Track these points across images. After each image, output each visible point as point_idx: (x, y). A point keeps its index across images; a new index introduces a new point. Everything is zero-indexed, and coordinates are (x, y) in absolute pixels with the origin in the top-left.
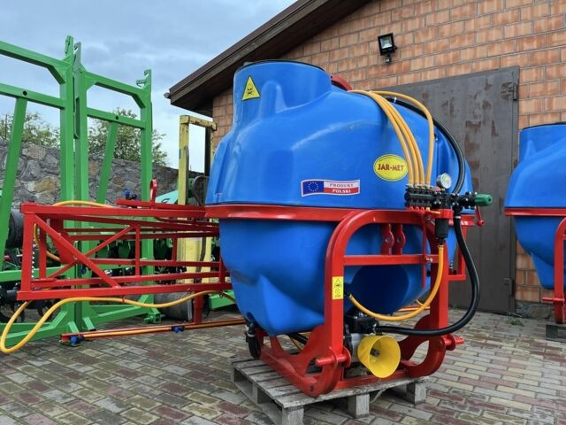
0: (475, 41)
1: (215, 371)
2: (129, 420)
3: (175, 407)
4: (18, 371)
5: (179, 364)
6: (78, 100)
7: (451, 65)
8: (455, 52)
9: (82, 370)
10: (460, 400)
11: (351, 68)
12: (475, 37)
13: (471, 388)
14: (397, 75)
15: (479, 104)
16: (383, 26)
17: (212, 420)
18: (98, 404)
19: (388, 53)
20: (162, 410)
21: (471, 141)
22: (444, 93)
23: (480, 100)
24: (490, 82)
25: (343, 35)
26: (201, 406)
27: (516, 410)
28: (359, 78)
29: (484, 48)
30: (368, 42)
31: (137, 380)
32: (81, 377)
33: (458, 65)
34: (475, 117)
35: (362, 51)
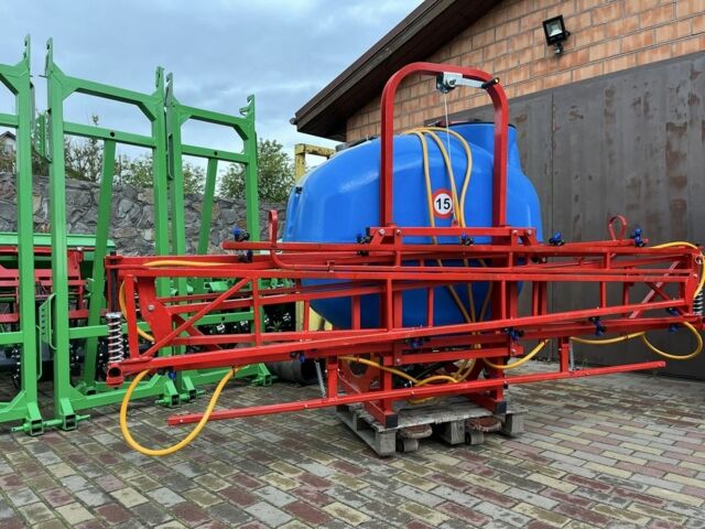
0: (675, 14)
1: (312, 439)
2: (200, 486)
3: (253, 476)
4: (107, 432)
5: (275, 431)
6: (170, 137)
7: (644, 50)
8: (648, 32)
9: (171, 432)
10: (606, 488)
11: (511, 66)
12: (675, 9)
13: (628, 474)
14: (571, 69)
15: (683, 100)
16: (551, 7)
17: (286, 492)
18: (174, 468)
19: (558, 42)
20: (237, 477)
21: (674, 149)
22: (635, 87)
23: (684, 93)
24: (696, 69)
25: (500, 25)
26: (280, 476)
27: (677, 504)
28: (521, 77)
29: (687, 23)
30: (533, 30)
31: (224, 445)
32: (169, 439)
33: (653, 48)
34: (679, 117)
35: (525, 43)
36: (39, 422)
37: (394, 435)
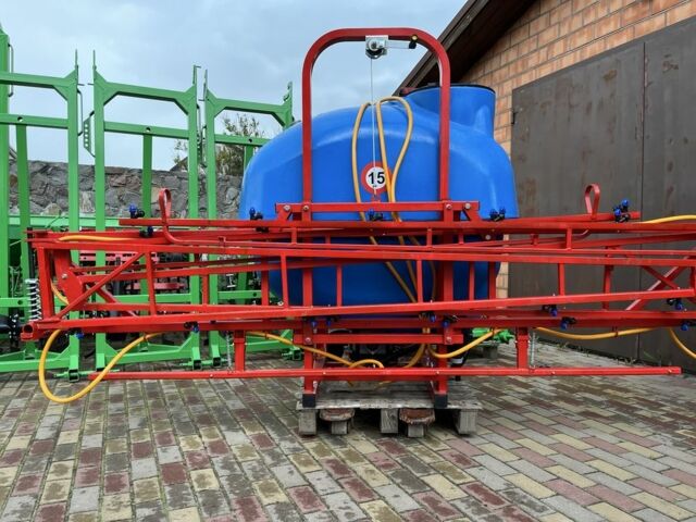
36: (75, 371)
37: (313, 415)
